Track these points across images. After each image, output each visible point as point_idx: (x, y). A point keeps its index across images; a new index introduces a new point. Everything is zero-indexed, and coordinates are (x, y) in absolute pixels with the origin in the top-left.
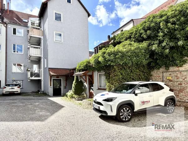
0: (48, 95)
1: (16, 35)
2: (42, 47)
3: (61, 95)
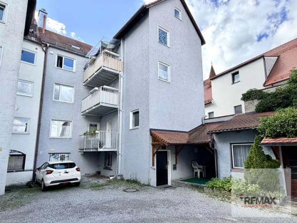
0: (150, 186)
1: (63, 68)
2: (121, 91)
3: (167, 184)
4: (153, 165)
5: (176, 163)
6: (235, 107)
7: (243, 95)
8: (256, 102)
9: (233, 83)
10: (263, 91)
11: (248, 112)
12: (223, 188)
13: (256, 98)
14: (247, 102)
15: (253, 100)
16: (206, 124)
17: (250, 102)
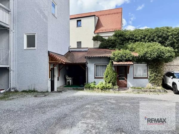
3: (54, 90)
4: (50, 78)
5: (59, 76)
6: (77, 42)
7: (93, 37)
8: (99, 43)
9: (77, 26)
10: (103, 37)
11: (95, 47)
12: (94, 87)
13: (99, 40)
14: (95, 42)
15: (98, 41)
16: (72, 51)
17: (96, 42)
